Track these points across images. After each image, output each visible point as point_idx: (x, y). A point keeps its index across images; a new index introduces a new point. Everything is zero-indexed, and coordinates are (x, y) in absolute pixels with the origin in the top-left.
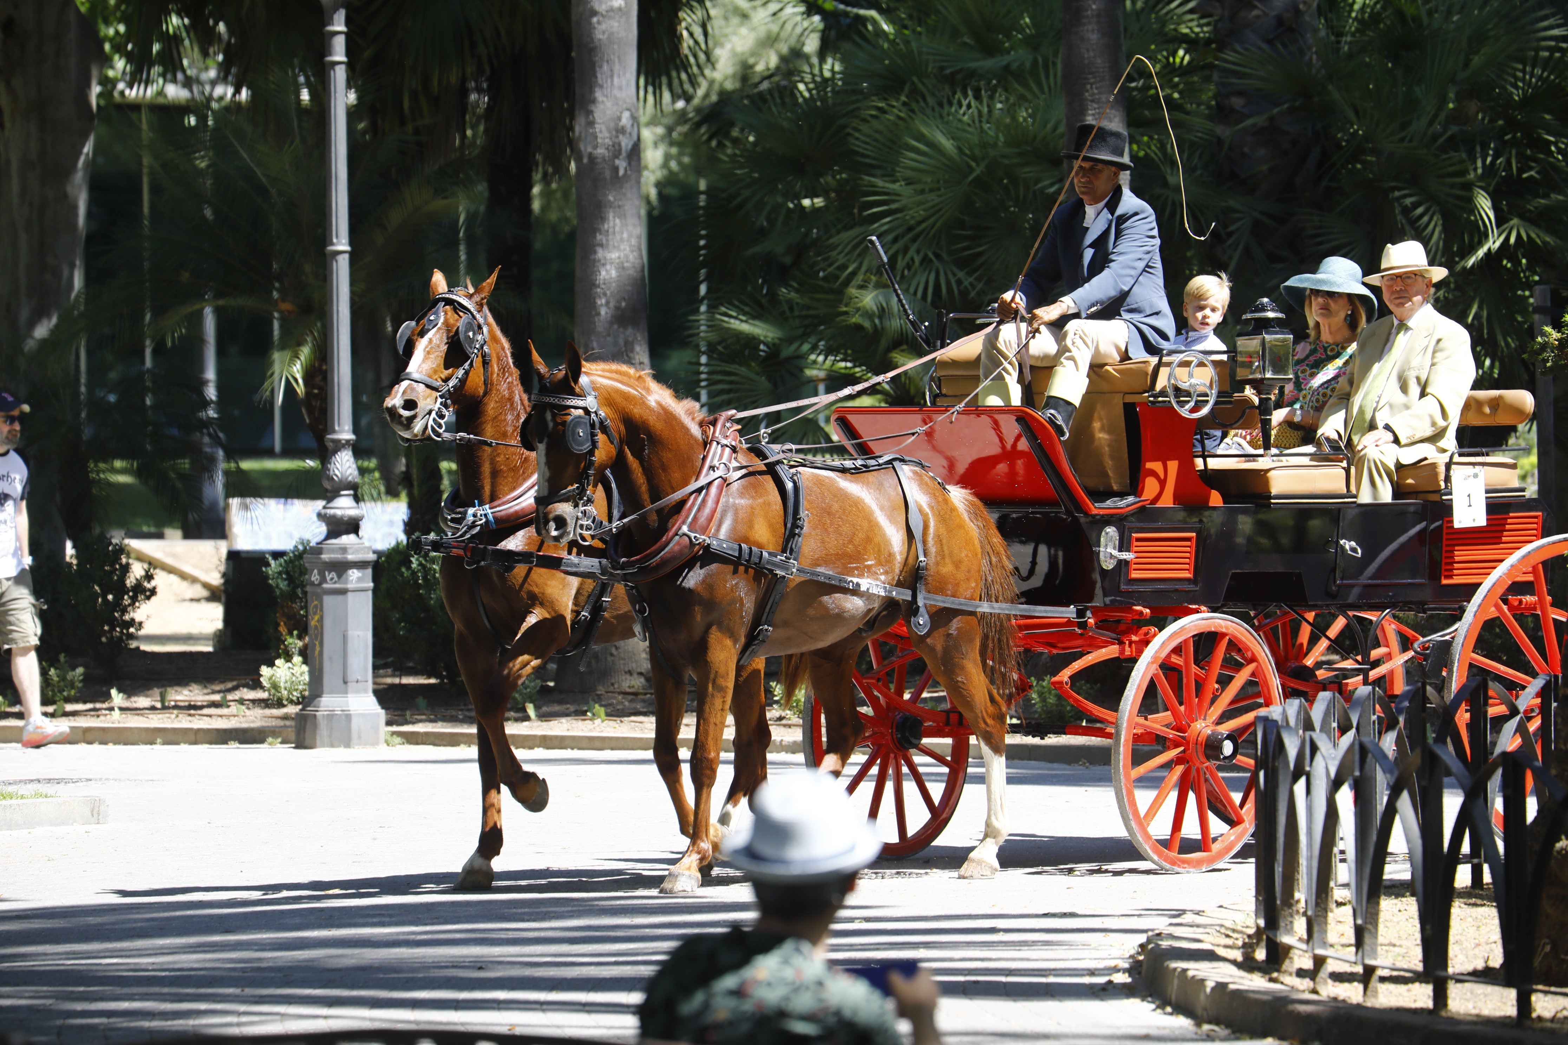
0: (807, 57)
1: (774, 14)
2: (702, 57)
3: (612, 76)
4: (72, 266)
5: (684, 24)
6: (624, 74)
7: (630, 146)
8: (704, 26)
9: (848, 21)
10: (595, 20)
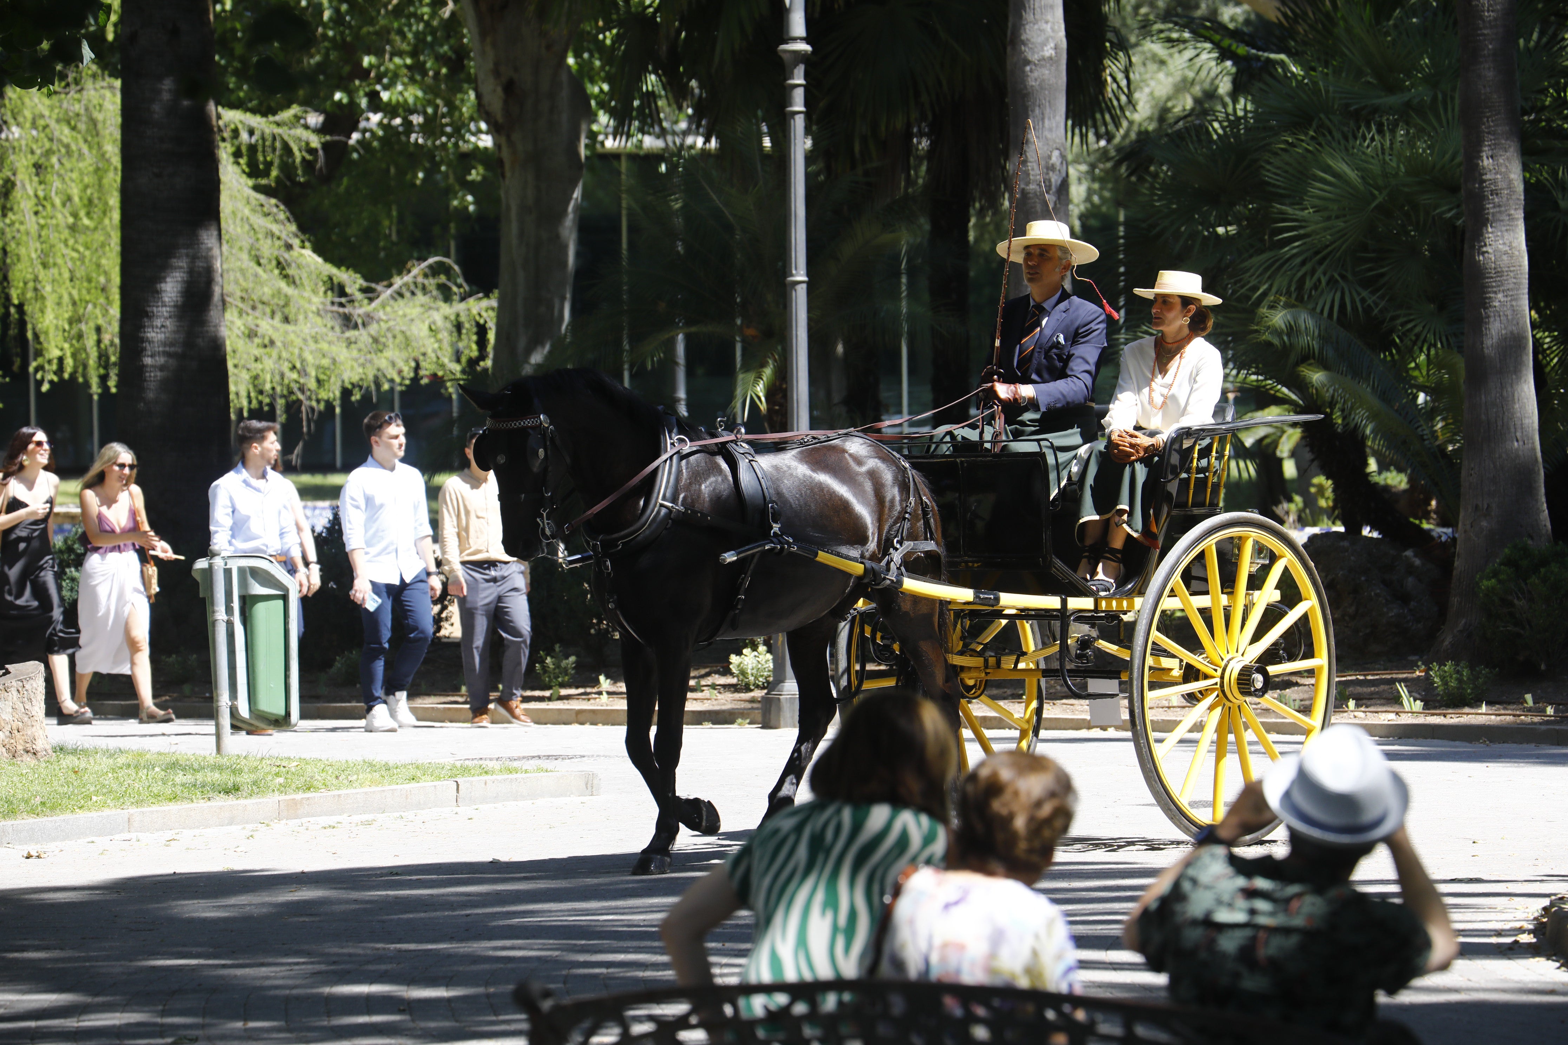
0: (1221, 99)
1: (1191, 60)
2: (1123, 99)
3: (1043, 119)
4: (563, 298)
5: (1108, 71)
6: (1054, 117)
7: (1059, 182)
8: (1126, 73)
9: (1259, 64)
10: (1028, 68)
